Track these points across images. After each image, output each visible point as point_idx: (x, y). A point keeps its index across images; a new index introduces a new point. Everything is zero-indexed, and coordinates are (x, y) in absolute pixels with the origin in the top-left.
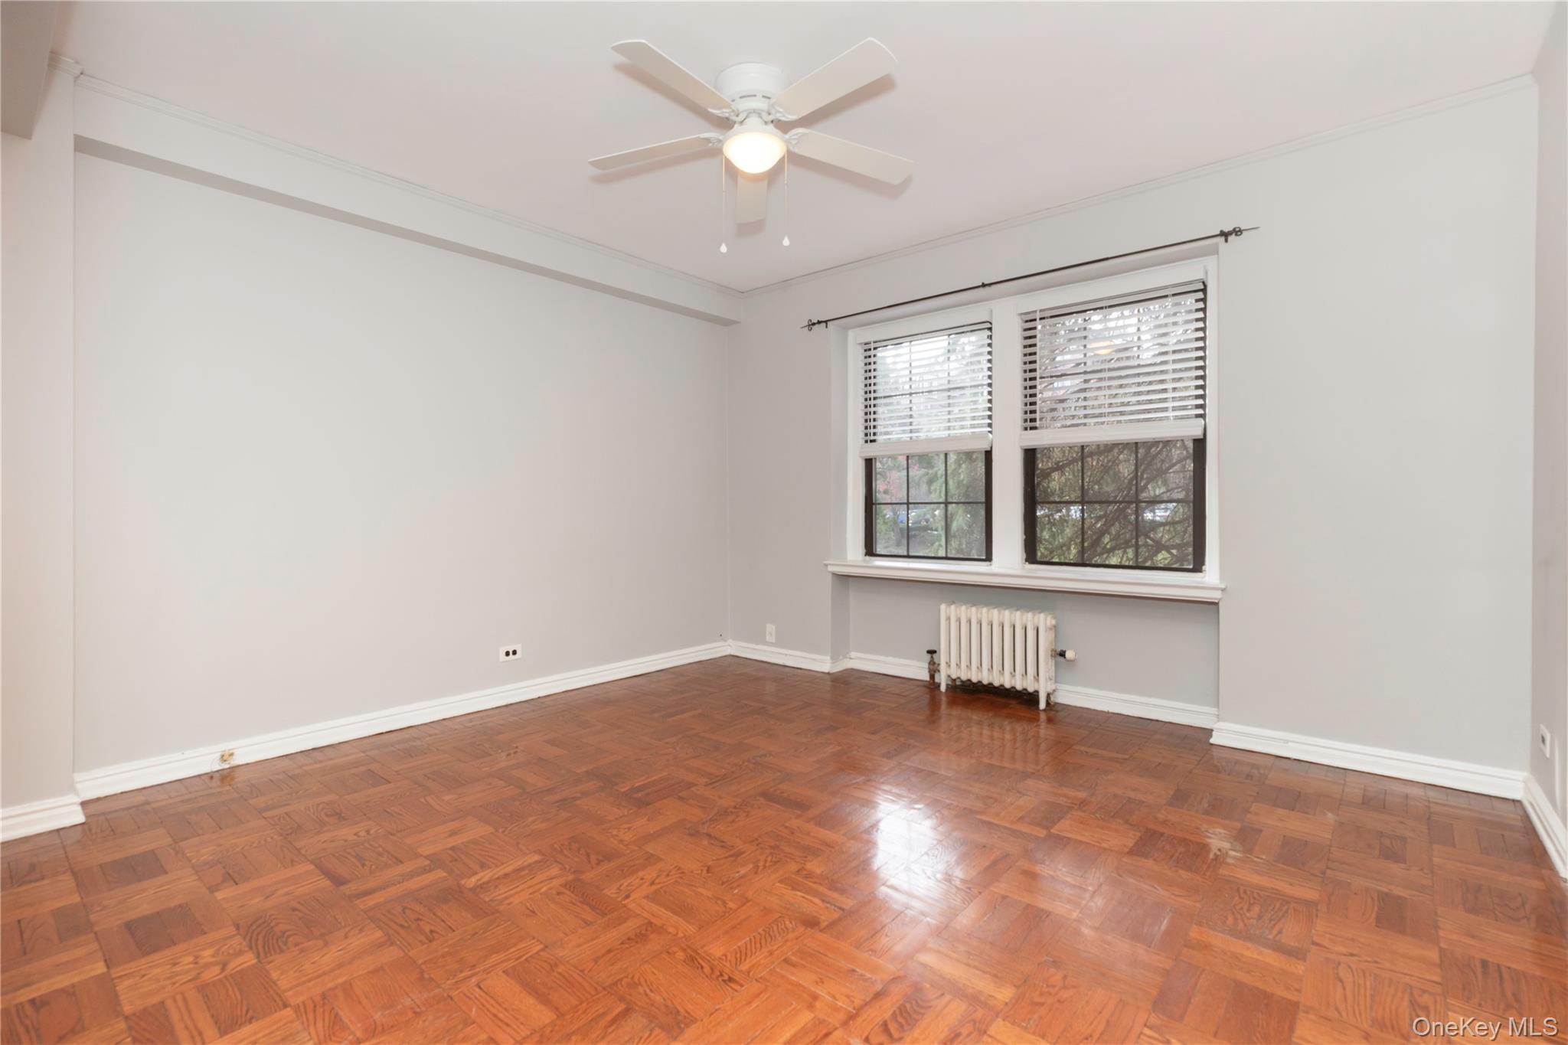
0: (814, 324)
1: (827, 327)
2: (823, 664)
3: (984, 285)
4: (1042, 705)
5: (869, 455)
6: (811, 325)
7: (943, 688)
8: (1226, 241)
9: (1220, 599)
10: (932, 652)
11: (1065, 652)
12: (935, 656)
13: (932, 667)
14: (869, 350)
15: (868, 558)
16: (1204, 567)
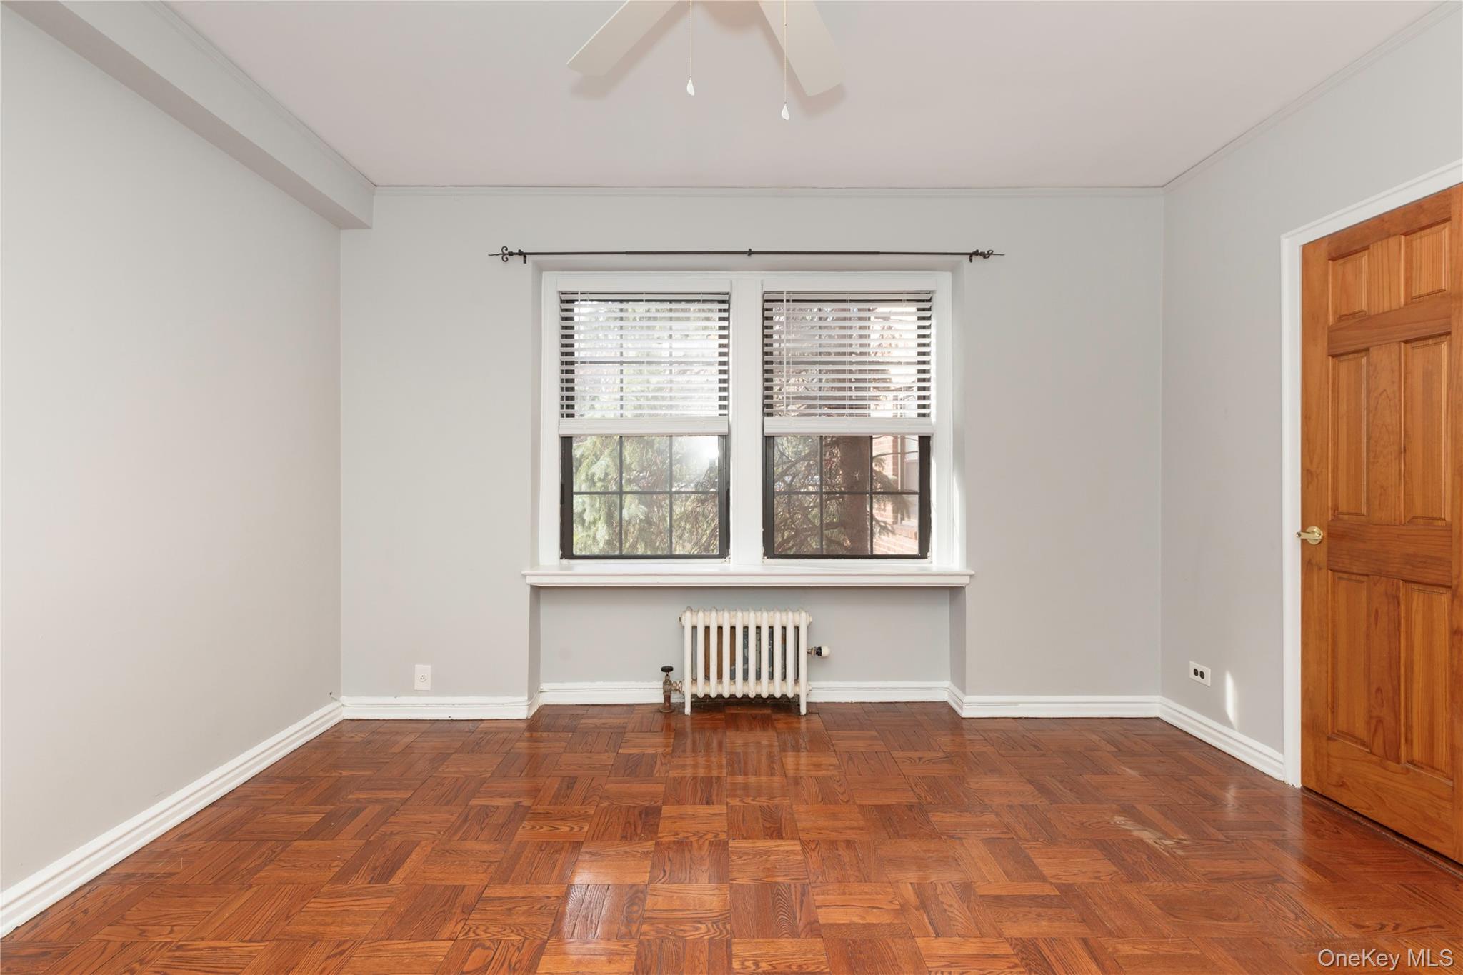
0: (511, 254)
1: (525, 262)
2: (516, 708)
3: (750, 253)
4: (803, 710)
5: (567, 432)
6: (507, 255)
7: (688, 710)
8: (971, 261)
9: (968, 584)
10: (667, 670)
11: (820, 648)
12: (670, 674)
13: (668, 687)
14: (568, 301)
15: (565, 561)
16: (929, 554)
